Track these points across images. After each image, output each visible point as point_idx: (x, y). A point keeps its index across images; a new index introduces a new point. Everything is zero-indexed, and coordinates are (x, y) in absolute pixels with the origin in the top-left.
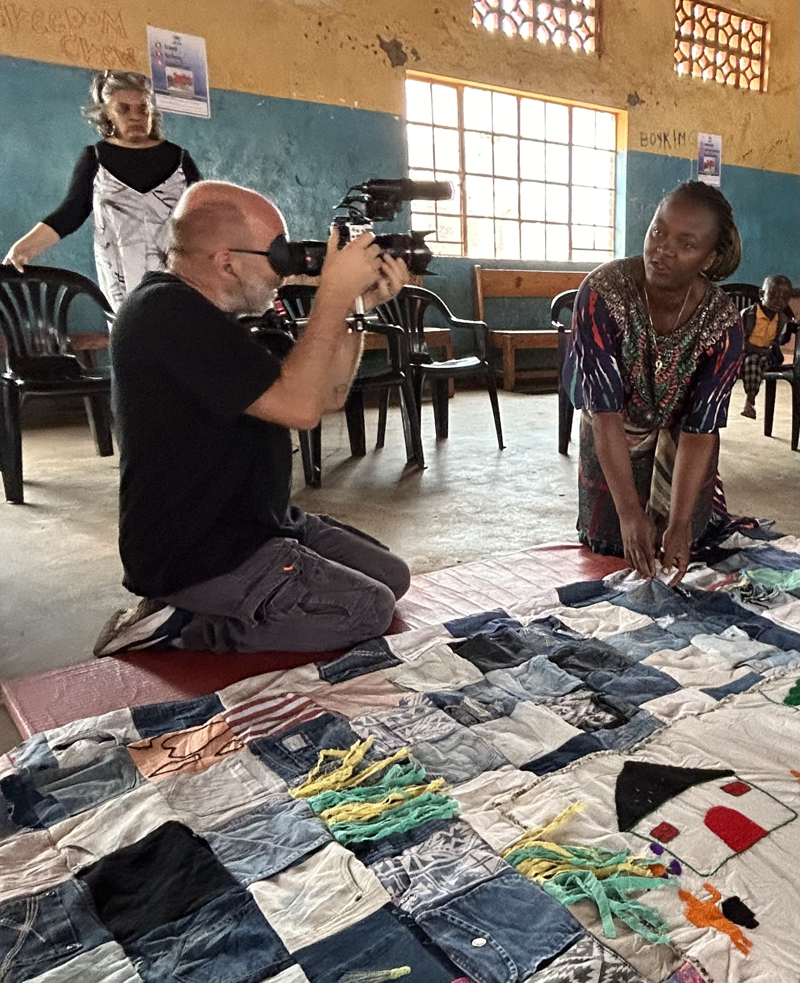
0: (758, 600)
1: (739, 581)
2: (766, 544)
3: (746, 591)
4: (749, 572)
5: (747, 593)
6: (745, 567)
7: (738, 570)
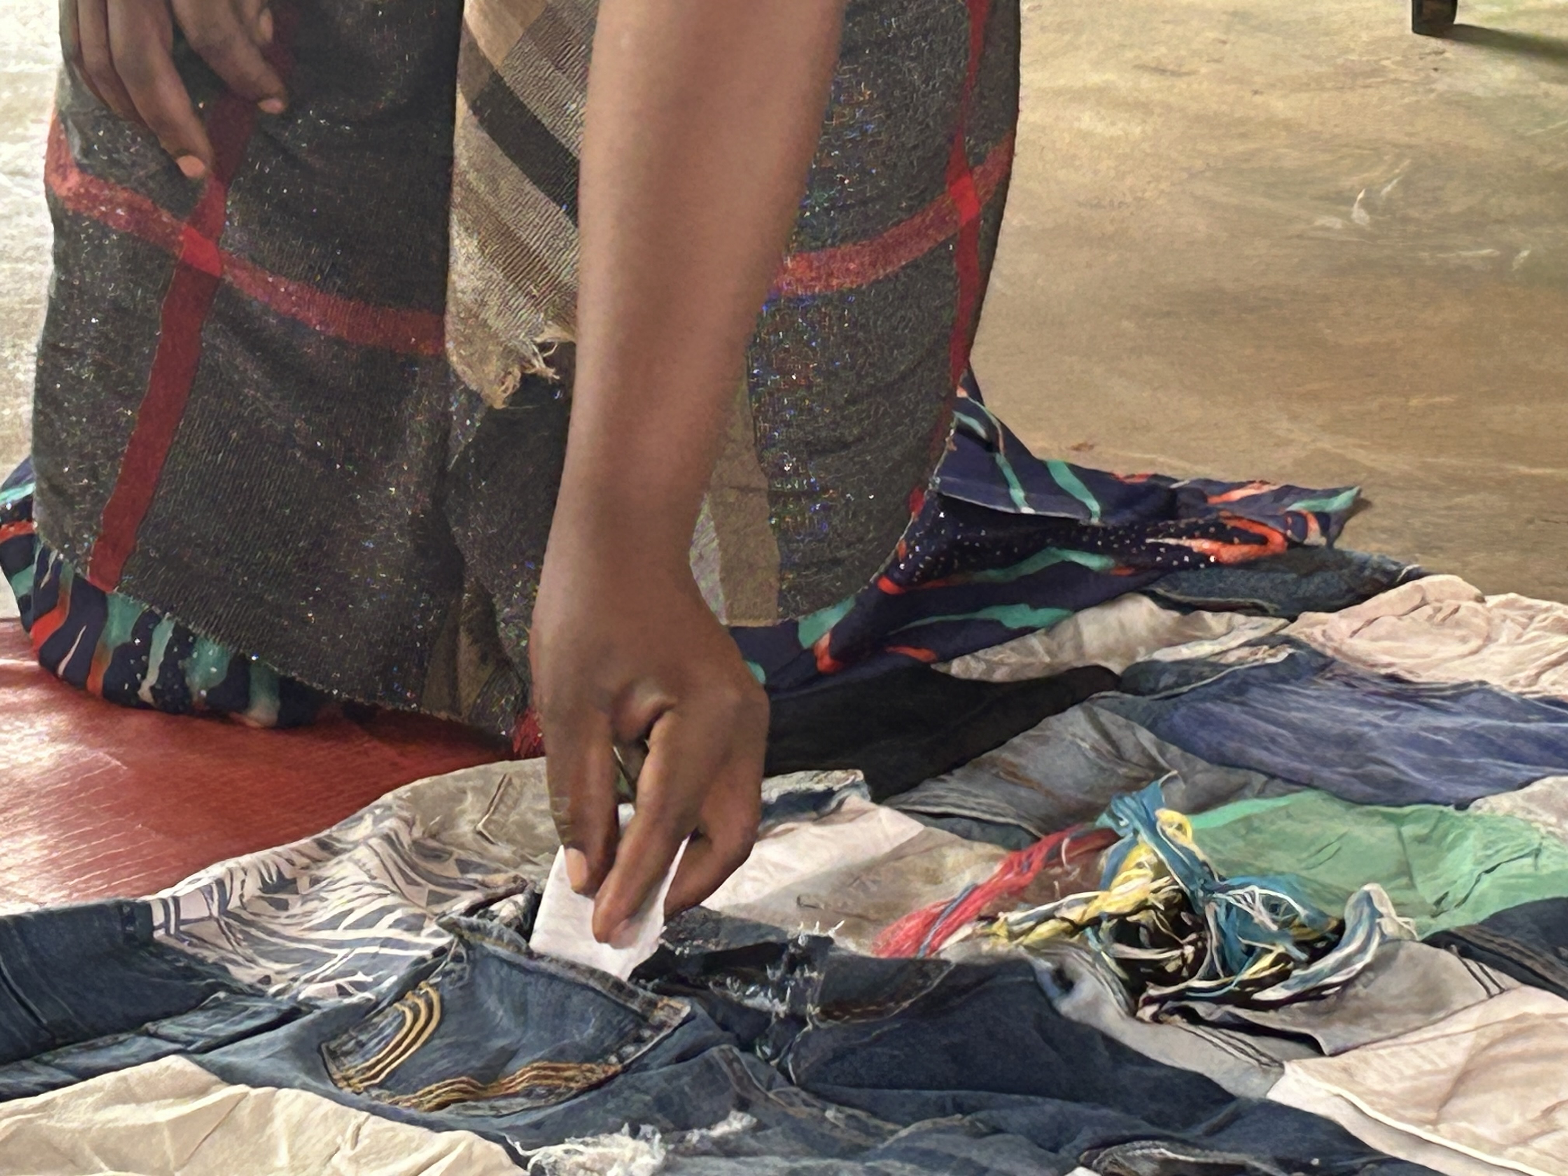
0: (1243, 999)
1: (1103, 882)
2: (1273, 641)
3: (1158, 941)
4: (1167, 817)
5: (1170, 958)
6: (1134, 785)
7: (1090, 811)
